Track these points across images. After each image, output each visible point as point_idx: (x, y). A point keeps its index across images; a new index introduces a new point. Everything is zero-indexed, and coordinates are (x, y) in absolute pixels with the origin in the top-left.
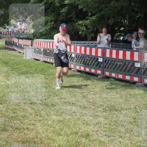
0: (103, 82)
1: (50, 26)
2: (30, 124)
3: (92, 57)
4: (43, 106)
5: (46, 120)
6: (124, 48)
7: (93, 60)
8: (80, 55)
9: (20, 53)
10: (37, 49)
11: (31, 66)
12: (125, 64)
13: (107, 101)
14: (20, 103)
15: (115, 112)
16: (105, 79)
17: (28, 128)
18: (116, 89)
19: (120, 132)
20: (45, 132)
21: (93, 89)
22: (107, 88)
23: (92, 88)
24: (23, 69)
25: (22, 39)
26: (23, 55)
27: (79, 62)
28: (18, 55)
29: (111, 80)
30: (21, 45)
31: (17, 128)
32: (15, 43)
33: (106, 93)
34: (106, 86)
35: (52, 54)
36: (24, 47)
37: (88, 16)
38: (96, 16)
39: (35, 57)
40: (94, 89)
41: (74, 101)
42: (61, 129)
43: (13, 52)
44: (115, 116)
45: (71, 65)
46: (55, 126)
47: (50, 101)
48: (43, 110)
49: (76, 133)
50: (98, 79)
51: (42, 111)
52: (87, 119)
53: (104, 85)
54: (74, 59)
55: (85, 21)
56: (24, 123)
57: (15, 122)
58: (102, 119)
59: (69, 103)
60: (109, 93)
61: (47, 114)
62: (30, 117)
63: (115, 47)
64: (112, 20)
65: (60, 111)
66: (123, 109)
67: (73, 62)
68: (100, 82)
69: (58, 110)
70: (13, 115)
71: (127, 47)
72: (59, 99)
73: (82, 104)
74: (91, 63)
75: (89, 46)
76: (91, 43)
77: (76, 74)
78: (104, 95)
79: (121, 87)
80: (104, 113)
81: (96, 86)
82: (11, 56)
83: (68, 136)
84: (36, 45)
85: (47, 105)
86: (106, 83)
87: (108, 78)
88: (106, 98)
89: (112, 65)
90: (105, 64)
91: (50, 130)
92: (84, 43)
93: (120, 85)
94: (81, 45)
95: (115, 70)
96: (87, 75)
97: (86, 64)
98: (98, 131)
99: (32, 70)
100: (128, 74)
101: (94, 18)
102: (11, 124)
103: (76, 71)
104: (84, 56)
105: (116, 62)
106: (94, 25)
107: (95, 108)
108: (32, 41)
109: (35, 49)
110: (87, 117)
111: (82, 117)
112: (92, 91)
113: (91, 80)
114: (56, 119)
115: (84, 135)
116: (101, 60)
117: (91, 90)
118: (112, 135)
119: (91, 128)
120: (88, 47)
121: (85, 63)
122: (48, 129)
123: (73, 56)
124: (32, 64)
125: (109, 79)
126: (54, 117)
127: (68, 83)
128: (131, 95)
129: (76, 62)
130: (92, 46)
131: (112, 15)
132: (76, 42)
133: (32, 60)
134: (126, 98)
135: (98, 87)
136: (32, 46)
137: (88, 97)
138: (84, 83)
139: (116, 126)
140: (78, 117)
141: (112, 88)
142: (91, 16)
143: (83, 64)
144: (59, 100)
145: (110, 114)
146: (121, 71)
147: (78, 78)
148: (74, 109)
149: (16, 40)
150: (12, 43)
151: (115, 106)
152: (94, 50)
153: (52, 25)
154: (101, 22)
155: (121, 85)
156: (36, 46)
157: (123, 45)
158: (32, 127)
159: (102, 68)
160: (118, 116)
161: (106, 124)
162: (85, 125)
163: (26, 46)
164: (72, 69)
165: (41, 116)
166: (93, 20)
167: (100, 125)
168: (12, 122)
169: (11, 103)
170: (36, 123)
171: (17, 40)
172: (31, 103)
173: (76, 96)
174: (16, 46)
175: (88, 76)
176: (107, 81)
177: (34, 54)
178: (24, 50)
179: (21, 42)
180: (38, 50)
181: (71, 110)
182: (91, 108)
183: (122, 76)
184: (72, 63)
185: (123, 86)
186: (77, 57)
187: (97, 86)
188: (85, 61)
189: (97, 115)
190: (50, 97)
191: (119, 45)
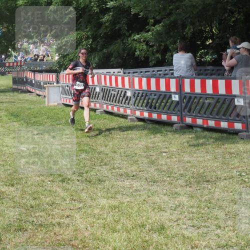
0: (182, 136)
1: (87, 46)
2: (64, 216)
3: (161, 95)
4: (83, 184)
5: (90, 206)
6: (214, 74)
7: (163, 99)
8: (141, 92)
9: (39, 95)
10: (66, 87)
11: (59, 117)
12: (218, 102)
13: (191, 167)
14: (43, 181)
15: (205, 185)
16: (186, 130)
17: (59, 224)
18: (206, 145)
19: (217, 219)
20: (89, 228)
21: (166, 148)
22: (190, 146)
23: (164, 147)
24: (46, 123)
25: (41, 72)
26: (44, 100)
27: (140, 104)
28: (35, 100)
29: (196, 131)
30: (40, 83)
31: (41, 225)
32: (29, 80)
33: (190, 153)
34: (188, 142)
35: (93, 94)
36: (45, 86)
37: (148, 25)
38: (162, 23)
39: (64, 101)
40: (169, 148)
41: (136, 171)
42: (115, 221)
43: (27, 96)
44: (206, 192)
45: (126, 111)
46: (105, 217)
47: (95, 174)
48: (83, 190)
49: (143, 226)
50: (173, 131)
51: (81, 193)
52: (158, 200)
53: (184, 141)
54: (130, 100)
55: (145, 35)
56: (53, 215)
57: (37, 214)
58: (184, 198)
59: (127, 175)
60: (195, 153)
61: (91, 198)
62: (63, 203)
63: (199, 75)
64: (189, 29)
65: (113, 191)
66: (220, 179)
67: (130, 104)
68: (177, 136)
69: (108, 189)
70: (33, 203)
71: (219, 72)
72: (110, 170)
73: (150, 175)
74: (160, 105)
75: (155, 75)
76: (158, 71)
77: (136, 125)
78: (187, 158)
79: (213, 142)
80: (188, 189)
81: (171, 143)
82: (24, 103)
83: (129, 232)
84: (64, 80)
85: (90, 182)
86: (188, 137)
87: (190, 127)
88: (190, 162)
89: (195, 104)
90: (183, 104)
91: (98, 223)
92: (146, 72)
93: (211, 138)
94: (140, 76)
95: (201, 112)
96: (154, 125)
97: (151, 107)
98: (180, 219)
99: (61, 124)
100: (223, 118)
101: (158, 28)
102: (31, 219)
103: (135, 119)
104: (147, 93)
105: (202, 99)
106: (160, 40)
107: (172, 180)
108: (57, 75)
109: (63, 87)
110: (158, 196)
111: (150, 198)
112: (165, 152)
113: (162, 133)
114: (107, 205)
115: (155, 228)
116: (176, 98)
117: (163, 151)
118: (203, 224)
119: (167, 215)
120: (152, 77)
121: (149, 105)
122: (94, 222)
123: (129, 94)
124: (59, 113)
125: (193, 129)
126: (103, 202)
127: (123, 141)
128: (231, 153)
129: (134, 104)
130: (160, 75)
131: (189, 20)
132: (132, 71)
133: (60, 107)
134: (224, 160)
135: (174, 144)
136: (58, 82)
137: (158, 163)
138: (151, 138)
139: (209, 208)
140: (143, 198)
141: (198, 145)
142: (154, 25)
143: (146, 106)
144: (110, 172)
145: (199, 188)
146: (211, 114)
147: (140, 132)
148: (136, 184)
149: (30, 75)
150: (25, 80)
151: (205, 174)
152: (163, 82)
153: (90, 44)
154: (172, 33)
155: (213, 138)
156: (65, 82)
157: (213, 70)
158: (66, 221)
159: (179, 111)
160: (212, 191)
161: (192, 207)
162: (156, 210)
163: (49, 83)
164: (129, 117)
165: (80, 201)
166: (158, 32)
167: (182, 208)
168: (33, 215)
169: (29, 183)
170: (73, 213)
171: (33, 74)
172: (63, 181)
173: (139, 162)
174: (32, 85)
175: (157, 126)
176: (190, 132)
177: (61, 95)
178: (45, 91)
179: (40, 77)
180: (68, 88)
181: (131, 187)
182: (164, 181)
183: (213, 122)
184: (128, 106)
185: (217, 139)
186: (136, 95)
187: (173, 142)
188: (150, 101)
189: (176, 193)
190: (94, 167)
191: (205, 70)
